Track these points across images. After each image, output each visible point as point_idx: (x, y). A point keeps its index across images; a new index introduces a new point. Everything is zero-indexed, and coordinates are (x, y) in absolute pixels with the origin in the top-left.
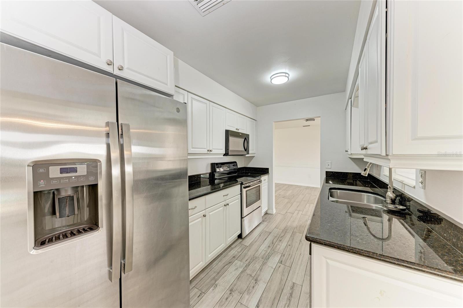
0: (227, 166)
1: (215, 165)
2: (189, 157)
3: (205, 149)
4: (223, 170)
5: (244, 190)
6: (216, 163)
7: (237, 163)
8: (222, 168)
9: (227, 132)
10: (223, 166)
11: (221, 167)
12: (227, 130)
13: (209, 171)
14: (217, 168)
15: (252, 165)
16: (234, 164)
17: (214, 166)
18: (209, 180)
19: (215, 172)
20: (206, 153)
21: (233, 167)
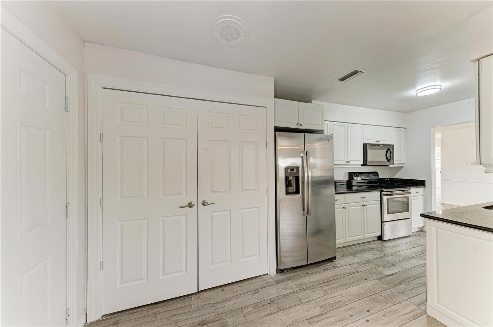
0: (366, 176)
1: (353, 174)
2: (335, 167)
3: (344, 160)
4: (361, 179)
5: (385, 198)
6: (353, 172)
7: (378, 173)
9: (365, 146)
10: (361, 176)
11: (359, 176)
12: (365, 144)
13: (347, 178)
14: (355, 176)
15: (398, 176)
16: (375, 174)
17: (351, 175)
18: (347, 186)
19: (353, 179)
20: (345, 163)
21: (374, 176)
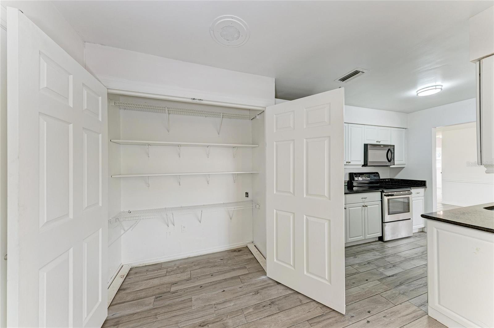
0: (367, 176)
1: (354, 175)
3: (344, 161)
4: (362, 180)
5: (386, 199)
6: (354, 172)
7: (379, 174)
8: (361, 178)
9: (366, 146)
10: (362, 176)
11: (360, 176)
12: (366, 144)
13: (347, 179)
14: (355, 177)
16: (376, 174)
17: (352, 176)
18: (348, 187)
19: (354, 180)
20: (346, 164)
21: (375, 177)
